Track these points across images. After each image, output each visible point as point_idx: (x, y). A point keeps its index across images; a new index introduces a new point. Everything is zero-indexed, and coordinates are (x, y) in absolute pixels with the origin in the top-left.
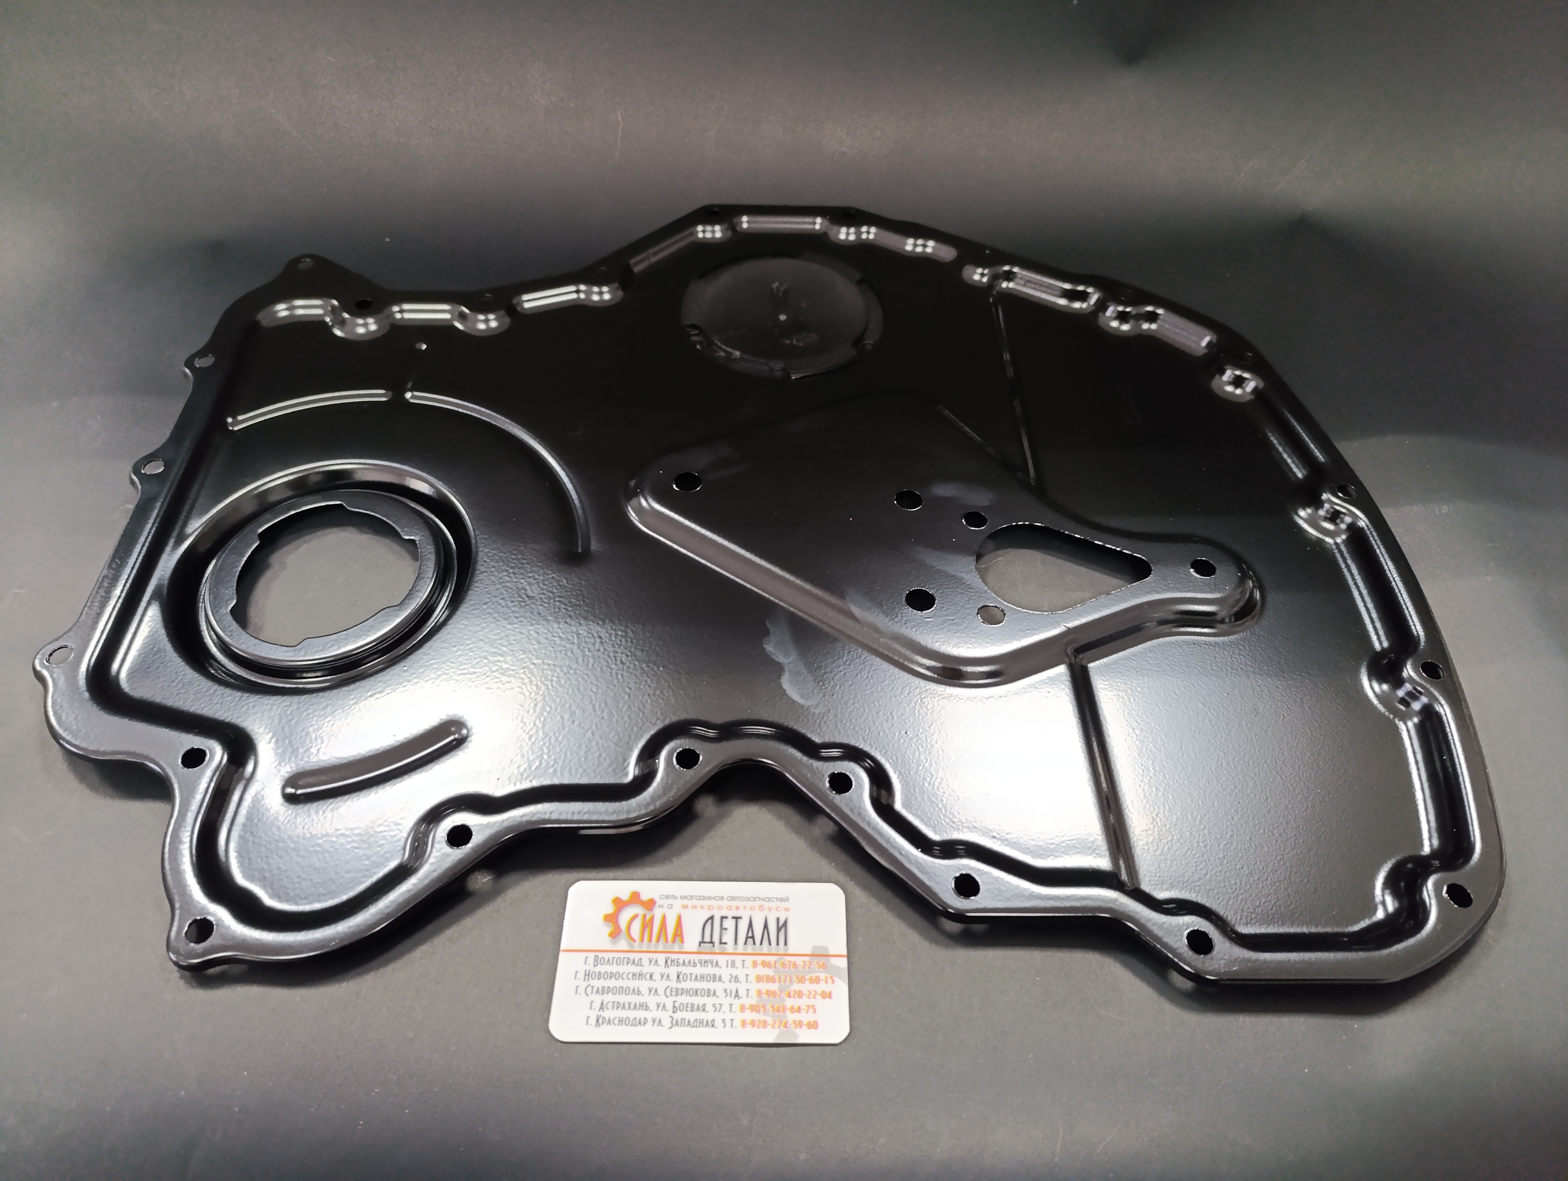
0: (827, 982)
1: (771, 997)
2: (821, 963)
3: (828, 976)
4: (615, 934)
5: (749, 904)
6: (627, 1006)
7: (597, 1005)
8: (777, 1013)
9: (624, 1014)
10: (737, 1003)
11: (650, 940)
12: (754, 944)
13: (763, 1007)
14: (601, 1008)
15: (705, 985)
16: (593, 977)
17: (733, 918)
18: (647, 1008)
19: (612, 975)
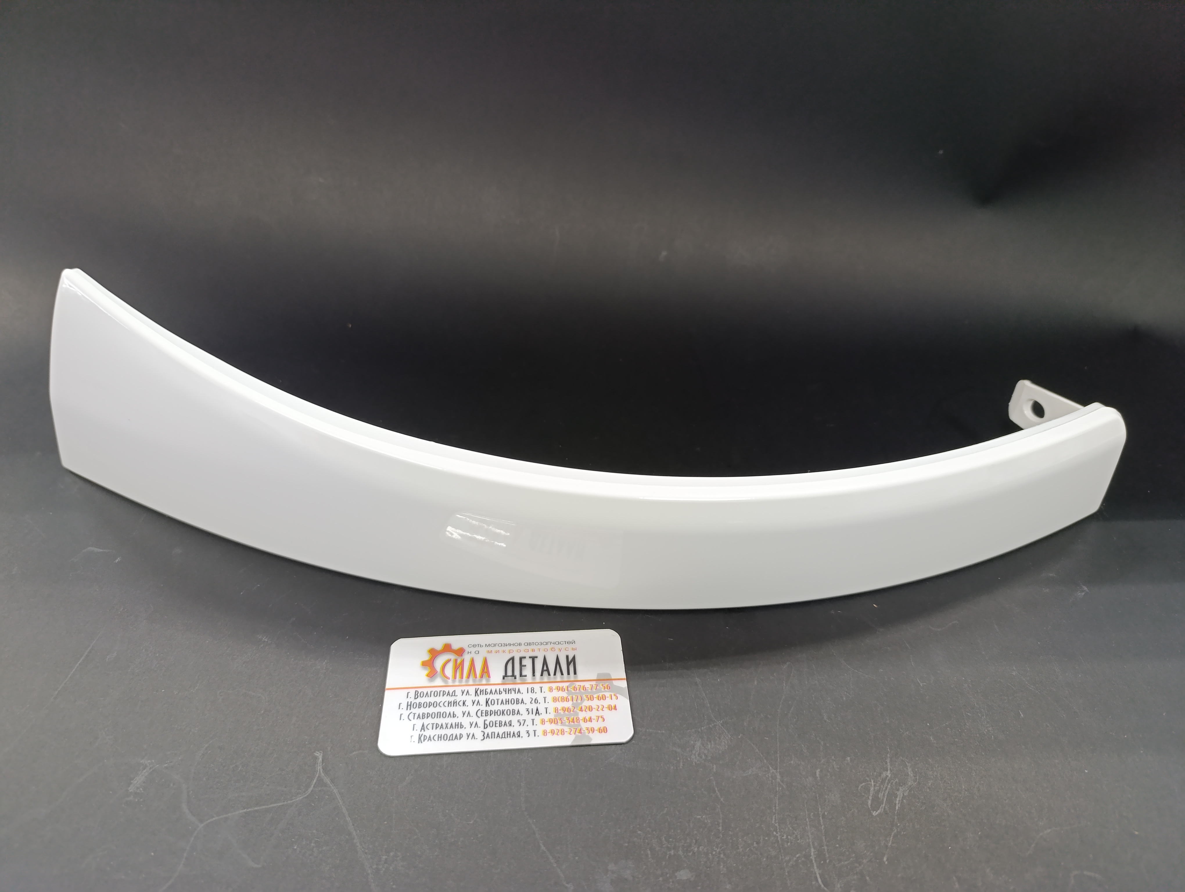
0: (612, 699)
1: (566, 712)
2: (606, 686)
3: (613, 694)
4: (432, 675)
5: (543, 647)
6: (444, 726)
7: (419, 727)
8: (573, 723)
9: (443, 732)
10: (538, 719)
11: (462, 677)
12: (549, 675)
13: (560, 720)
14: (423, 728)
15: (510, 707)
16: (415, 707)
17: (530, 657)
18: (462, 727)
19: (430, 705)
